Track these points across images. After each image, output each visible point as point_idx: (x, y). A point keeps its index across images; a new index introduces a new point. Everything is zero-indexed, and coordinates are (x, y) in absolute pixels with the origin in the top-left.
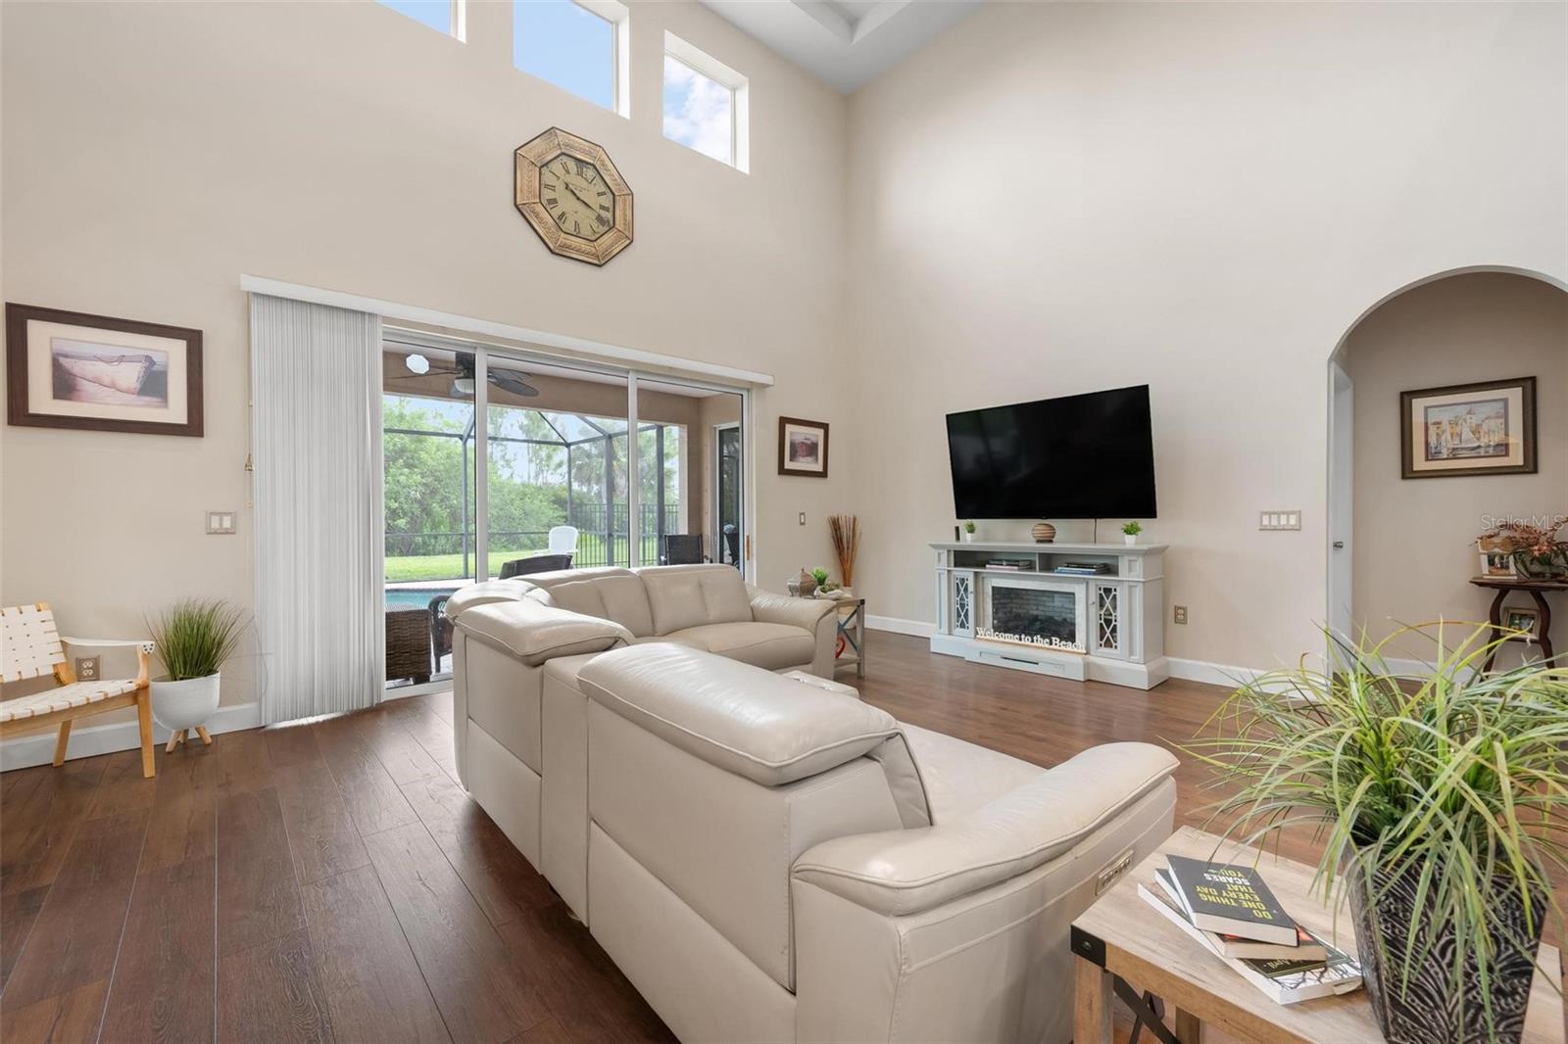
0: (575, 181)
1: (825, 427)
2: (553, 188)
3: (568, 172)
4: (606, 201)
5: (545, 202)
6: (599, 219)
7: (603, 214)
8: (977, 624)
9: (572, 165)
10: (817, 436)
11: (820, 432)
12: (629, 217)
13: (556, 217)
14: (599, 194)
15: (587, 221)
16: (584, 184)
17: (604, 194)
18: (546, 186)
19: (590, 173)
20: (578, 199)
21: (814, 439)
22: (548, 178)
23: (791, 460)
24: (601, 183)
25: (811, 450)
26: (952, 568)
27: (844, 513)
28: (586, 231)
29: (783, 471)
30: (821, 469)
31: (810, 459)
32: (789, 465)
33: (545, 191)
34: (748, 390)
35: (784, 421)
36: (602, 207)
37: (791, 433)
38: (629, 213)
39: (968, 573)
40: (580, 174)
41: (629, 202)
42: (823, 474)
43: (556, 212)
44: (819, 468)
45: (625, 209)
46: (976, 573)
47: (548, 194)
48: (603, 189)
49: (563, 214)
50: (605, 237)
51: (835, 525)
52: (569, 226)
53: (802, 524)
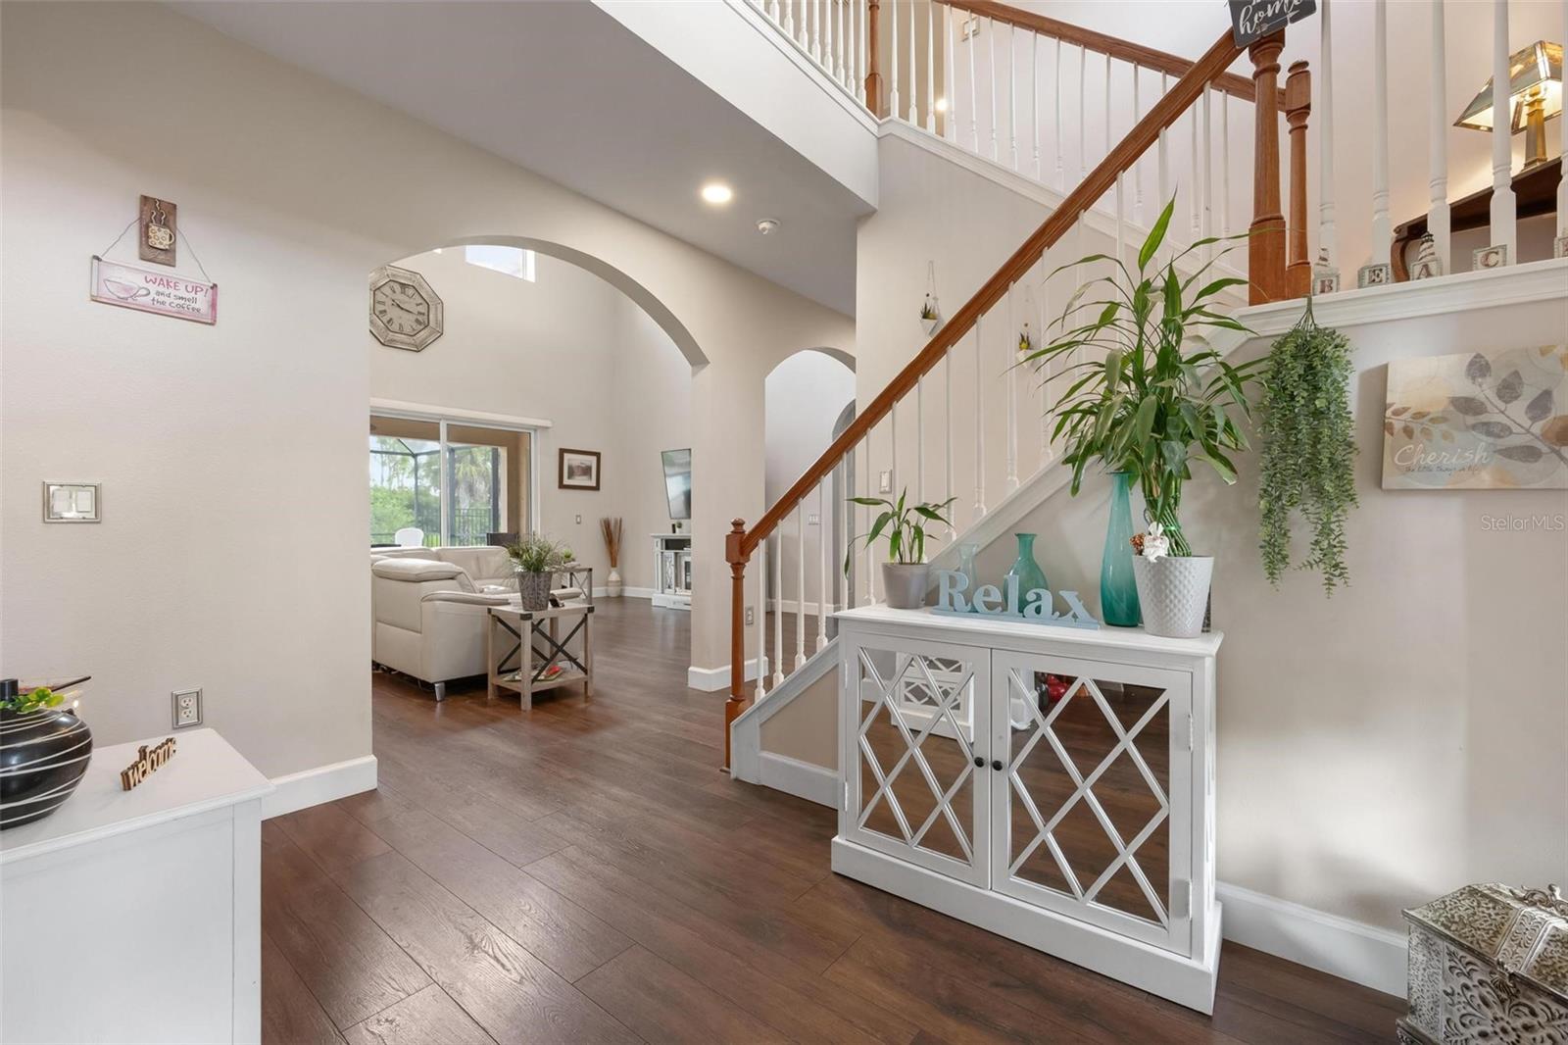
0: (399, 297)
1: (598, 455)
2: (383, 303)
3: (394, 292)
4: (423, 309)
5: (377, 313)
6: (417, 321)
7: (420, 318)
8: (677, 585)
9: (397, 288)
10: (590, 461)
11: (594, 458)
12: (440, 318)
13: (385, 321)
14: (417, 305)
15: (407, 322)
16: (407, 299)
17: (421, 304)
18: (379, 302)
19: (410, 291)
20: (402, 309)
21: (588, 464)
22: (380, 297)
23: (569, 478)
24: (418, 296)
25: (587, 471)
26: (664, 550)
27: (613, 515)
28: (407, 329)
29: (562, 486)
30: (594, 485)
31: (585, 477)
32: (566, 481)
33: (377, 305)
34: (535, 430)
35: (562, 452)
36: (420, 313)
37: (569, 460)
38: (440, 315)
39: (671, 553)
40: (403, 293)
41: (439, 306)
42: (597, 488)
43: (385, 319)
44: (593, 483)
45: (436, 314)
46: (676, 554)
47: (380, 308)
48: (420, 301)
49: (391, 319)
50: (423, 332)
51: (607, 525)
52: (395, 327)
53: (578, 523)
